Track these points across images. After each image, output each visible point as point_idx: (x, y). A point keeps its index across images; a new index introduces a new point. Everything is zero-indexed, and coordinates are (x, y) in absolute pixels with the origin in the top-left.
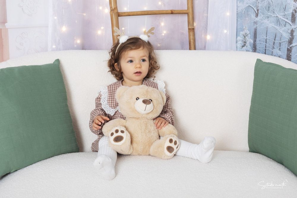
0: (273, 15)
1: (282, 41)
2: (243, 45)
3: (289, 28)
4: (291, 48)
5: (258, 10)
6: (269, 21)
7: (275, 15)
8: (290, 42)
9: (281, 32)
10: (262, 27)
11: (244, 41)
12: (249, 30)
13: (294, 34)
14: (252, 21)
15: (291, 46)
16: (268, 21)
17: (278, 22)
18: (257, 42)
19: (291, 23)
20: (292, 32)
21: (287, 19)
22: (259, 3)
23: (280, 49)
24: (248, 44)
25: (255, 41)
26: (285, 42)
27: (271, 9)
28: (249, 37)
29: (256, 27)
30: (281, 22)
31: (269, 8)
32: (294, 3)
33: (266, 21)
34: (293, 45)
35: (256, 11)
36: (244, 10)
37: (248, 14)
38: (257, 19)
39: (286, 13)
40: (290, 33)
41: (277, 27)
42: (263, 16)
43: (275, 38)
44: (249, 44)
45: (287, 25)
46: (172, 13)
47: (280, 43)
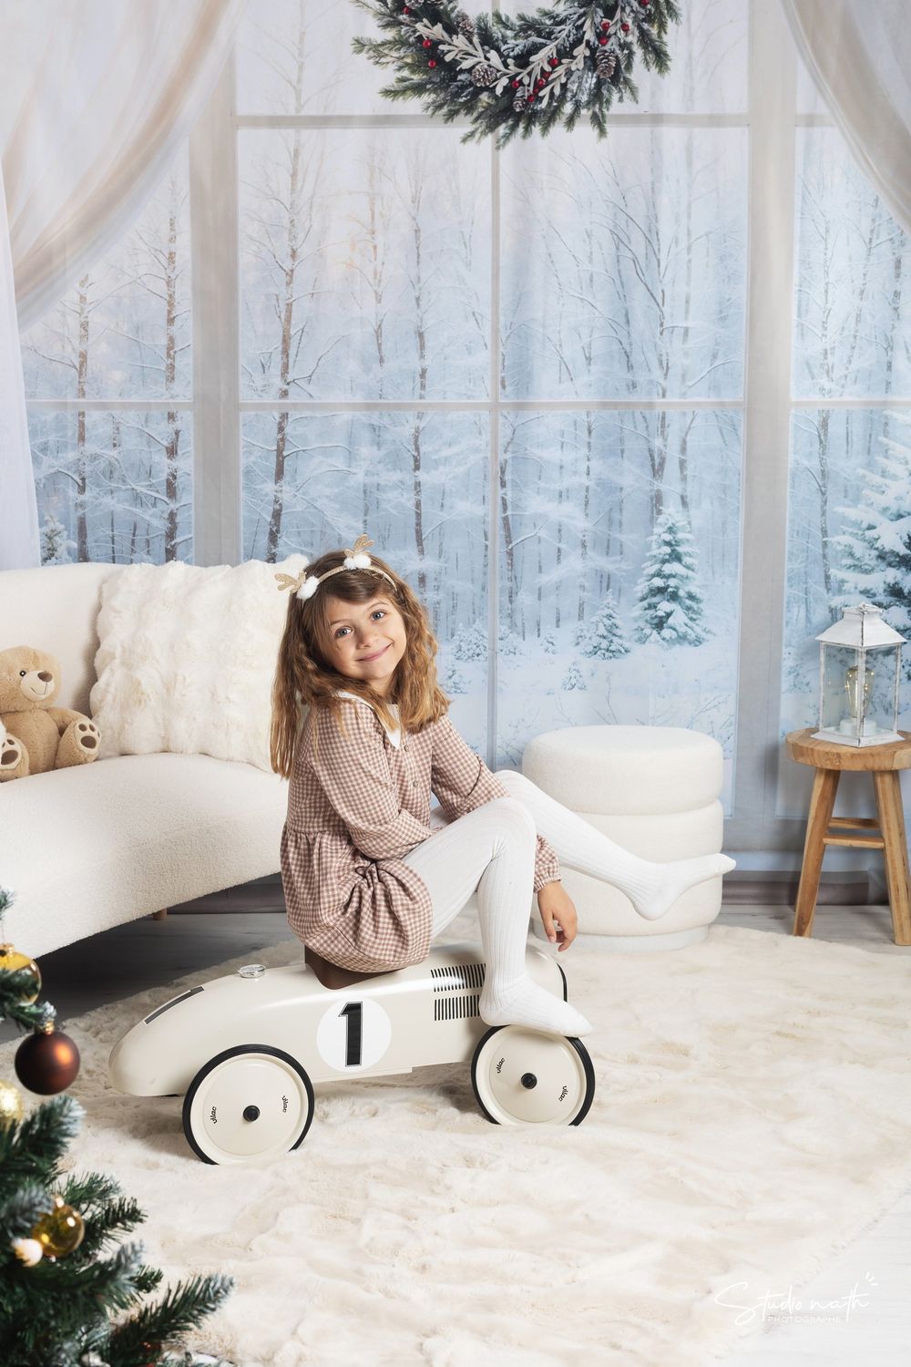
0: (124, 488)
1: (151, 536)
2: (45, 555)
3: (163, 509)
4: (173, 546)
5: (83, 479)
6: (116, 499)
7: (129, 487)
8: (171, 535)
9: (148, 518)
10: (99, 513)
11: (50, 546)
12: (65, 521)
13: (178, 519)
14: (72, 503)
15: (173, 543)
16: (113, 498)
17: (137, 499)
18: (90, 544)
19: (166, 499)
20: (172, 516)
21: (158, 492)
22: (84, 464)
23: (148, 551)
24: (61, 551)
25: (83, 542)
26: (160, 537)
27: (116, 475)
28: (65, 537)
29: (84, 514)
30: (144, 499)
31: (111, 472)
32: (169, 461)
33: (107, 500)
34: (178, 540)
35: (80, 482)
36: (43, 481)
37: (56, 489)
38: (82, 498)
39: (154, 481)
40: (168, 519)
41: (137, 510)
42: (98, 489)
43: (135, 530)
44: (66, 553)
45: (159, 504)
47: (148, 541)
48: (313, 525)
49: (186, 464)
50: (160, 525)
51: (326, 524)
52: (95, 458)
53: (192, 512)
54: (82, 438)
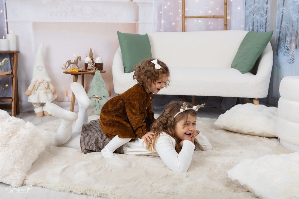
1: (263, 24)
3: (265, 17)
7: (260, 13)
9: (263, 20)
10: (256, 20)
11: (249, 28)
12: (251, 23)
14: (252, 18)
18: (254, 27)
20: (266, 19)
21: (264, 13)
22: (254, 9)
23: (263, 28)
25: (253, 27)
27: (259, 10)
28: (251, 26)
29: (254, 20)
33: (257, 17)
34: (267, 25)
35: (254, 13)
37: (250, 15)
38: (254, 17)
39: (264, 11)
41: (261, 18)
42: (256, 14)
43: (261, 24)
44: (251, 29)
45: (265, 16)
46: (214, 17)
47: (263, 26)
48: (288, 18)
49: (269, 5)
50: (264, 21)
51: (291, 17)
52: (256, 7)
53: (269, 17)
54: (254, 3)
